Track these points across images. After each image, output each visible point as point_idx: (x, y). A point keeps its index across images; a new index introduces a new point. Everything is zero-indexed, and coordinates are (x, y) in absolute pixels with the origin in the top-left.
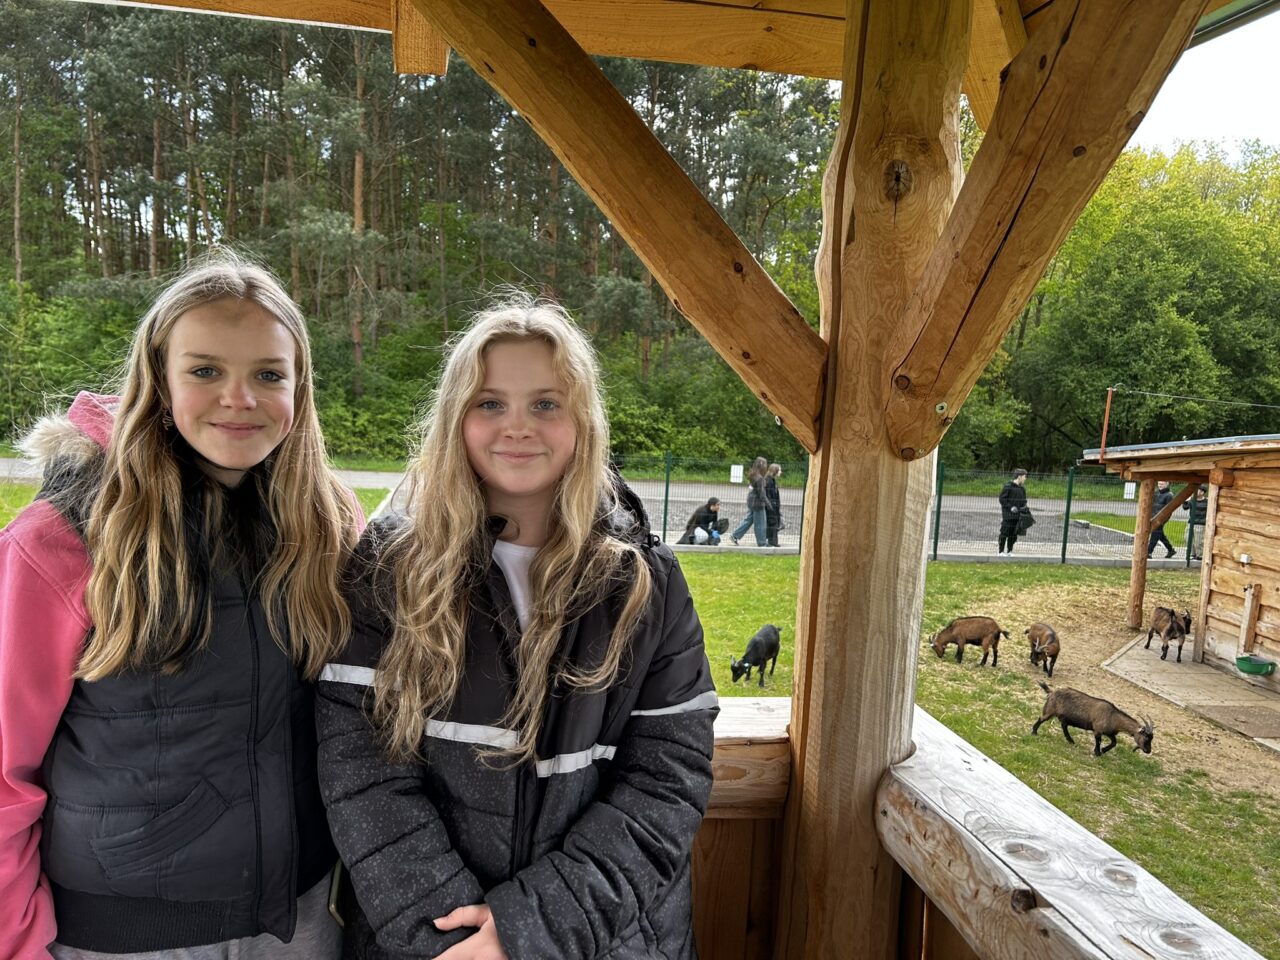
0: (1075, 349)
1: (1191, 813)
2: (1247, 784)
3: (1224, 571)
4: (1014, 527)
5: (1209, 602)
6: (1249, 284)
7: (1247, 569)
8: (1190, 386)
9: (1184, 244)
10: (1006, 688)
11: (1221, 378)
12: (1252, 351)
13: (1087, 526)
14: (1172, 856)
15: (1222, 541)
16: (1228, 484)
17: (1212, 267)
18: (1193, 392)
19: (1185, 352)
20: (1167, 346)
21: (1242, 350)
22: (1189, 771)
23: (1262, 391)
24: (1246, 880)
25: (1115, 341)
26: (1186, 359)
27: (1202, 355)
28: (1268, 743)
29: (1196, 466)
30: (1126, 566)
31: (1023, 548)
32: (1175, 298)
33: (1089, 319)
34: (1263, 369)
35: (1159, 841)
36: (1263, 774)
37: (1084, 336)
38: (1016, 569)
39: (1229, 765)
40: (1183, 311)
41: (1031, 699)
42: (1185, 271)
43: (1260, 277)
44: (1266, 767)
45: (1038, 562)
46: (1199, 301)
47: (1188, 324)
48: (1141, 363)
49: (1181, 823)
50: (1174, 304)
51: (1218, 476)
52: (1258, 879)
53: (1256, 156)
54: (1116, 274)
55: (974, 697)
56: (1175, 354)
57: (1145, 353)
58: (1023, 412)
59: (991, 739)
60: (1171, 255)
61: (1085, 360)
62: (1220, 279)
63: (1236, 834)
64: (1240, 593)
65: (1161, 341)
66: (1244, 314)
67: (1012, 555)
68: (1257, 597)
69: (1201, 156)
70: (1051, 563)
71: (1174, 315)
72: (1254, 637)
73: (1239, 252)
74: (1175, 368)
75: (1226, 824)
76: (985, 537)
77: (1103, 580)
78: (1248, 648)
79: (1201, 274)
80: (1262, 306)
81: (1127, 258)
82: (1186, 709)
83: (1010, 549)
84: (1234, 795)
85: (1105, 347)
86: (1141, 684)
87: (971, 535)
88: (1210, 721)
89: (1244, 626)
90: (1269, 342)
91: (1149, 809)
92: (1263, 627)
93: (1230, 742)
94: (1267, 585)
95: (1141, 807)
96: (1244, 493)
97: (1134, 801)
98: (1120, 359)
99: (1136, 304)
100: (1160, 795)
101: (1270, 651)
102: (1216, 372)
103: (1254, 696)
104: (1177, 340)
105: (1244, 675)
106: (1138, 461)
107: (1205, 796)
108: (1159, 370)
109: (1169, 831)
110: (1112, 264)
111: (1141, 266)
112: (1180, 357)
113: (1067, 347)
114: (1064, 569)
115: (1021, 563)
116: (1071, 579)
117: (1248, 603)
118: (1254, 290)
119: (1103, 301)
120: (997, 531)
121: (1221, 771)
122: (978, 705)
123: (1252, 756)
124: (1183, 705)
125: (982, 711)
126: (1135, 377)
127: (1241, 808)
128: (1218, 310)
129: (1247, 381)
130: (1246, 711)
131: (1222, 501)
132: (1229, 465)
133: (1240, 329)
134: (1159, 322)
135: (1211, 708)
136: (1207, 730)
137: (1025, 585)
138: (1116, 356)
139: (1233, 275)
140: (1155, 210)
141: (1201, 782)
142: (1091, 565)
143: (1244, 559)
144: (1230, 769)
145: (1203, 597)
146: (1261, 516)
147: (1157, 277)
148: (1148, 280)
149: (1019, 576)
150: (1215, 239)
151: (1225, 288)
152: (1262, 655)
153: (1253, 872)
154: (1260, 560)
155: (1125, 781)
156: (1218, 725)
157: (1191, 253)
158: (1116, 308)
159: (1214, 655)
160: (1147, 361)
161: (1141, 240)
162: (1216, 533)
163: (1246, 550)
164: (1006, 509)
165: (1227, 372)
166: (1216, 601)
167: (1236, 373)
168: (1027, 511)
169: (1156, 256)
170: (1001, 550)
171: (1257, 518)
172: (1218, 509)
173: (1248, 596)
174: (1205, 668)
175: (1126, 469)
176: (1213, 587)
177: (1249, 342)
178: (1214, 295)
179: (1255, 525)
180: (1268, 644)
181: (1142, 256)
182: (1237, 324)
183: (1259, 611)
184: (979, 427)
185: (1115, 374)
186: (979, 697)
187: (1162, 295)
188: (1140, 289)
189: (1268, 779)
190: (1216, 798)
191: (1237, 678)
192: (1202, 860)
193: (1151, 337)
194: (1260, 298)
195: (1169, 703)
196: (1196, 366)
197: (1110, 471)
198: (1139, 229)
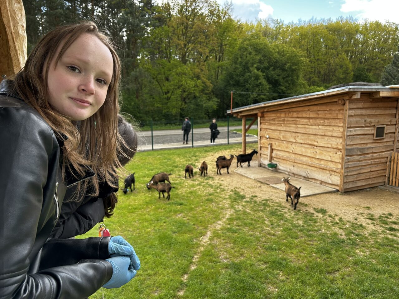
0: (231, 82)
1: (251, 207)
2: (266, 197)
3: (264, 140)
4: (214, 136)
5: (261, 149)
6: (275, 60)
7: (268, 139)
8: (262, 91)
9: (258, 50)
10: (207, 181)
11: (269, 88)
12: (277, 80)
13: (236, 133)
14: (244, 219)
15: (262, 132)
16: (262, 117)
17: (264, 56)
18: (263, 92)
19: (259, 81)
20: (255, 80)
21: (274, 80)
22: (252, 196)
23: (280, 91)
24: (262, 223)
25: (241, 79)
26: (260, 83)
27: (264, 82)
28: (274, 186)
29: (255, 112)
30: (240, 143)
31: (217, 141)
32: (255, 66)
33: (234, 73)
34: (280, 85)
35: (241, 216)
36: (271, 194)
37: (233, 78)
38: (215, 147)
39: (263, 193)
40: (258, 69)
41: (213, 183)
42: (258, 58)
43: (277, 59)
44: (272, 192)
45: (221, 145)
46: (262, 66)
47: (260, 73)
48: (249, 85)
49: (248, 211)
50: (256, 67)
51: (260, 114)
52: (266, 222)
53: (277, 25)
54: (240, 59)
55: (198, 185)
56: (257, 82)
57: (249, 82)
58: (218, 102)
59: (201, 196)
60: (254, 53)
61: (234, 85)
62: (267, 60)
63: (262, 211)
64: (267, 146)
65: (253, 79)
66: (274, 69)
67: (214, 143)
68: (271, 147)
69: (263, 25)
70: (225, 144)
71: (256, 71)
72: (271, 158)
73: (271, 52)
74: (257, 86)
75: (260, 209)
76: (207, 139)
77: (238, 148)
78: (270, 161)
79: (262, 58)
80: (279, 67)
81: (243, 54)
82: (254, 179)
83: (214, 142)
84: (263, 201)
85: (239, 81)
86: (244, 175)
87: (204, 139)
88: (260, 182)
89: (269, 155)
90: (281, 77)
91: (241, 208)
92: (273, 155)
93: (264, 187)
94: (273, 143)
95: (238, 208)
96: (266, 118)
97: (236, 206)
98: (243, 84)
99: (246, 68)
100: (244, 204)
101: (275, 161)
102: (268, 87)
103: (272, 174)
104: (257, 78)
105: (270, 168)
106: (241, 112)
107: (255, 202)
108: (253, 87)
109: (245, 213)
110: (239, 56)
111: (246, 57)
112: (258, 83)
113: (229, 82)
114: (228, 146)
115: (217, 145)
116: (229, 148)
117: (269, 149)
118: (276, 62)
119: (237, 67)
120: (210, 137)
121: (261, 195)
122: (199, 187)
123: (269, 190)
124: (253, 178)
125: (199, 188)
126: (247, 89)
127: (264, 204)
128: (267, 68)
129: (276, 88)
130: (269, 178)
131: (262, 121)
132: (262, 111)
133: (274, 74)
134: (252, 73)
135: (260, 179)
136: (259, 184)
137: (217, 151)
138: (242, 83)
139: (270, 58)
140: (249, 40)
141: (255, 199)
142: (235, 144)
143: (267, 137)
144: (263, 194)
145: (259, 149)
146: (270, 124)
147: (251, 60)
148: (249, 61)
149: (215, 149)
150: (265, 48)
151: (269, 62)
152: (274, 162)
153: (265, 220)
154: (271, 137)
155: (235, 202)
156: (262, 183)
157: (259, 52)
158: (241, 69)
159: (263, 164)
160: (250, 84)
161: (246, 49)
162: (261, 130)
163: (268, 134)
164: (212, 130)
165: (271, 86)
166: (262, 149)
167: (273, 86)
168: (218, 131)
169: (250, 54)
170: (211, 142)
171: (270, 125)
172: (261, 123)
173: (269, 147)
174: (261, 168)
175: (238, 115)
176: (261, 145)
177: (275, 77)
178: (266, 64)
179: (269, 127)
180: (275, 159)
181: (247, 54)
182: (272, 72)
183: (272, 150)
184: (206, 107)
185: (242, 89)
186: (200, 185)
187: (253, 64)
188: (247, 63)
189: (272, 195)
190: (258, 202)
191: (269, 169)
192: (252, 219)
193: (250, 77)
194: (278, 65)
195: (250, 179)
196: (262, 85)
197: (234, 116)
198: (245, 46)
